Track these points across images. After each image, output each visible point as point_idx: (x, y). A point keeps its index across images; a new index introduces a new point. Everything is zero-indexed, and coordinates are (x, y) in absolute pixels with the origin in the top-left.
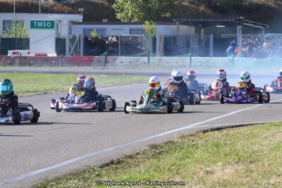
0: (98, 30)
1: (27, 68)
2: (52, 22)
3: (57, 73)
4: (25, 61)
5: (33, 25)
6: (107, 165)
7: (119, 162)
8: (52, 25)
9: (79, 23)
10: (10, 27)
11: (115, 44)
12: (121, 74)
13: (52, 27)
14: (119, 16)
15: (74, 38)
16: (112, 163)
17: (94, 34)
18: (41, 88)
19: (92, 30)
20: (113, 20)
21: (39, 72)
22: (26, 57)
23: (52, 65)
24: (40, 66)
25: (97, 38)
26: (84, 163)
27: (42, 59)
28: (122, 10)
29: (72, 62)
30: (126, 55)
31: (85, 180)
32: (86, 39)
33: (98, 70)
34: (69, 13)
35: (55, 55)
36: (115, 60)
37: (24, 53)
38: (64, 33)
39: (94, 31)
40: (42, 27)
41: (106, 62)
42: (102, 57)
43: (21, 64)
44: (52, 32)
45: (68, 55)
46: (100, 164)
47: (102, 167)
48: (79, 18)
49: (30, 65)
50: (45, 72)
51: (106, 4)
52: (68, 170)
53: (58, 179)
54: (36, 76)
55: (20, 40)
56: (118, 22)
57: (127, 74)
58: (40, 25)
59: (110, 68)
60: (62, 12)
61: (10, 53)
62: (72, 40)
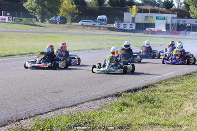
0: (183, 21)
1: (154, 35)
2: (165, 17)
3: (166, 38)
4: (153, 33)
5: (157, 18)
6: (186, 75)
7: (190, 74)
8: (164, 18)
9: (175, 18)
10: (148, 18)
11: (189, 27)
12: (191, 39)
13: (165, 19)
14: (191, 16)
15: (173, 24)
16: (188, 74)
17: (181, 23)
18: (160, 43)
19: (180, 21)
20: (189, 17)
21: (159, 37)
22: (153, 31)
23: (164, 34)
24: (159, 34)
25: (182, 24)
26: (176, 74)
27: (160, 32)
28: (193, 13)
29: (172, 33)
30: (194, 31)
31: (177, 81)
32: (178, 24)
33: (182, 37)
34: (172, 14)
35: (165, 30)
36: (189, 33)
37: (153, 29)
38: (169, 22)
39: (181, 21)
40: (161, 19)
41: (186, 34)
42: (184, 32)
43: (152, 34)
44: (164, 21)
45: (170, 30)
46: (183, 75)
47: (184, 76)
48: (175, 16)
49: (155, 34)
50: (161, 37)
51: (186, 10)
52: (170, 76)
53: (166, 80)
54: (157, 39)
55: (152, 24)
56: (191, 18)
57: (194, 39)
58: (160, 18)
59: (187, 37)
60: (169, 13)
61: (147, 29)
62: (172, 25)
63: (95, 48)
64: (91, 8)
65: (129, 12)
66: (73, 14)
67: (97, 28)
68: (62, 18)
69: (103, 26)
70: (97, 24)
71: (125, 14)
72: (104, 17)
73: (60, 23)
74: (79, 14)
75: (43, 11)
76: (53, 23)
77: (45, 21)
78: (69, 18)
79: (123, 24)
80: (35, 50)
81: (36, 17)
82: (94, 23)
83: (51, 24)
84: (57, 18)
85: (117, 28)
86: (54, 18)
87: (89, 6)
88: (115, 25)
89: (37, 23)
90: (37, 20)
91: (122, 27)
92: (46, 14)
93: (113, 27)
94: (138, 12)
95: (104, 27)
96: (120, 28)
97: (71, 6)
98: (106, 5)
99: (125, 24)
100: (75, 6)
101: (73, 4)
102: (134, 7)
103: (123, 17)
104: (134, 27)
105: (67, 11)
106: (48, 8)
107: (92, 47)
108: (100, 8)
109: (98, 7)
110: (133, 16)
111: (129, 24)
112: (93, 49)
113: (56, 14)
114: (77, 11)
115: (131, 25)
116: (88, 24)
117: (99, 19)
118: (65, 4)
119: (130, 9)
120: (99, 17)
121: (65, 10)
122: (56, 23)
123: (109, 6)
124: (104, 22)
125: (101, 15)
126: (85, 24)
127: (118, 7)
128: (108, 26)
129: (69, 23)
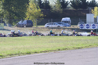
63: (61, 48)
64: (55, 11)
65: (91, 13)
66: (38, 18)
68: (28, 22)
69: (68, 27)
70: (61, 26)
71: (88, 15)
72: (68, 19)
73: (27, 27)
74: (44, 17)
75: (10, 16)
76: (20, 27)
77: (13, 25)
78: (35, 21)
79: (86, 24)
80: (4, 53)
81: (3, 22)
82: (59, 25)
83: (19, 28)
84: (23, 22)
85: (81, 28)
86: (21, 22)
87: (53, 9)
88: (78, 26)
89: (5, 27)
90: (5, 25)
91: (85, 27)
92: (14, 19)
93: (76, 28)
95: (68, 29)
96: (83, 28)
97: (36, 10)
98: (69, 8)
99: (88, 25)
100: (40, 10)
101: (38, 9)
102: (96, 8)
103: (86, 19)
104: (97, 28)
105: (33, 15)
106: (15, 13)
107: (58, 48)
108: (63, 11)
109: (62, 10)
110: (95, 17)
111: (92, 24)
112: (59, 50)
113: (22, 18)
114: (42, 15)
115: (94, 25)
116: (53, 26)
117: (63, 21)
118: (31, 8)
119: (92, 10)
120: (63, 19)
121: (31, 14)
122: (23, 27)
123: (72, 8)
124: (68, 24)
125: (64, 17)
126: (50, 26)
127: (81, 9)
128: (72, 27)
129: (35, 26)
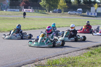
63: (76, 25)
65: (94, 7)
66: (65, 8)
67: (77, 15)
68: (59, 10)
70: (77, 13)
71: (92, 8)
72: (81, 9)
73: (58, 13)
76: (55, 13)
78: (63, 10)
79: (90, 13)
81: (46, 10)
86: (55, 10)
87: (73, 4)
88: (86, 14)
89: (46, 13)
90: (46, 11)
92: (51, 8)
94: (98, 7)
95: (81, 15)
96: (89, 15)
98: (82, 3)
100: (66, 4)
101: (65, 3)
102: (96, 4)
103: (90, 10)
104: (96, 15)
105: (62, 7)
109: (77, 4)
110: (95, 9)
111: (93, 13)
113: (56, 8)
114: (67, 7)
115: (95, 13)
116: (73, 13)
117: (78, 11)
118: (61, 3)
119: (94, 5)
120: (78, 9)
122: (56, 13)
123: (83, 4)
124: (80, 12)
126: (71, 13)
127: (88, 4)
128: (83, 14)
129: (63, 13)
